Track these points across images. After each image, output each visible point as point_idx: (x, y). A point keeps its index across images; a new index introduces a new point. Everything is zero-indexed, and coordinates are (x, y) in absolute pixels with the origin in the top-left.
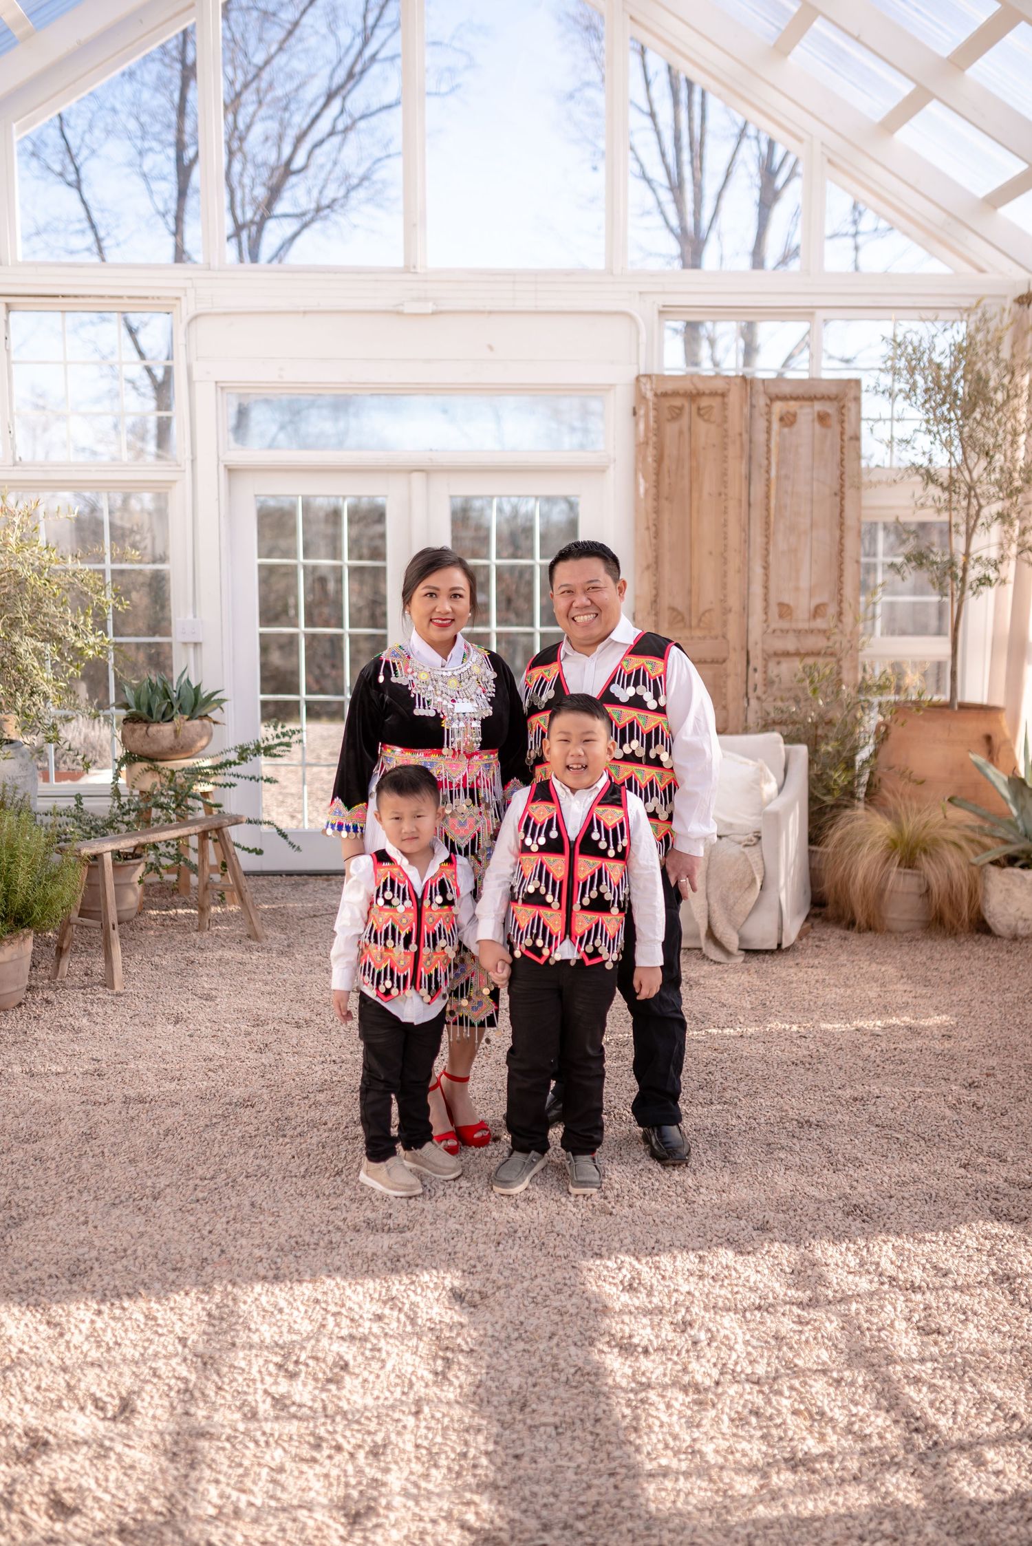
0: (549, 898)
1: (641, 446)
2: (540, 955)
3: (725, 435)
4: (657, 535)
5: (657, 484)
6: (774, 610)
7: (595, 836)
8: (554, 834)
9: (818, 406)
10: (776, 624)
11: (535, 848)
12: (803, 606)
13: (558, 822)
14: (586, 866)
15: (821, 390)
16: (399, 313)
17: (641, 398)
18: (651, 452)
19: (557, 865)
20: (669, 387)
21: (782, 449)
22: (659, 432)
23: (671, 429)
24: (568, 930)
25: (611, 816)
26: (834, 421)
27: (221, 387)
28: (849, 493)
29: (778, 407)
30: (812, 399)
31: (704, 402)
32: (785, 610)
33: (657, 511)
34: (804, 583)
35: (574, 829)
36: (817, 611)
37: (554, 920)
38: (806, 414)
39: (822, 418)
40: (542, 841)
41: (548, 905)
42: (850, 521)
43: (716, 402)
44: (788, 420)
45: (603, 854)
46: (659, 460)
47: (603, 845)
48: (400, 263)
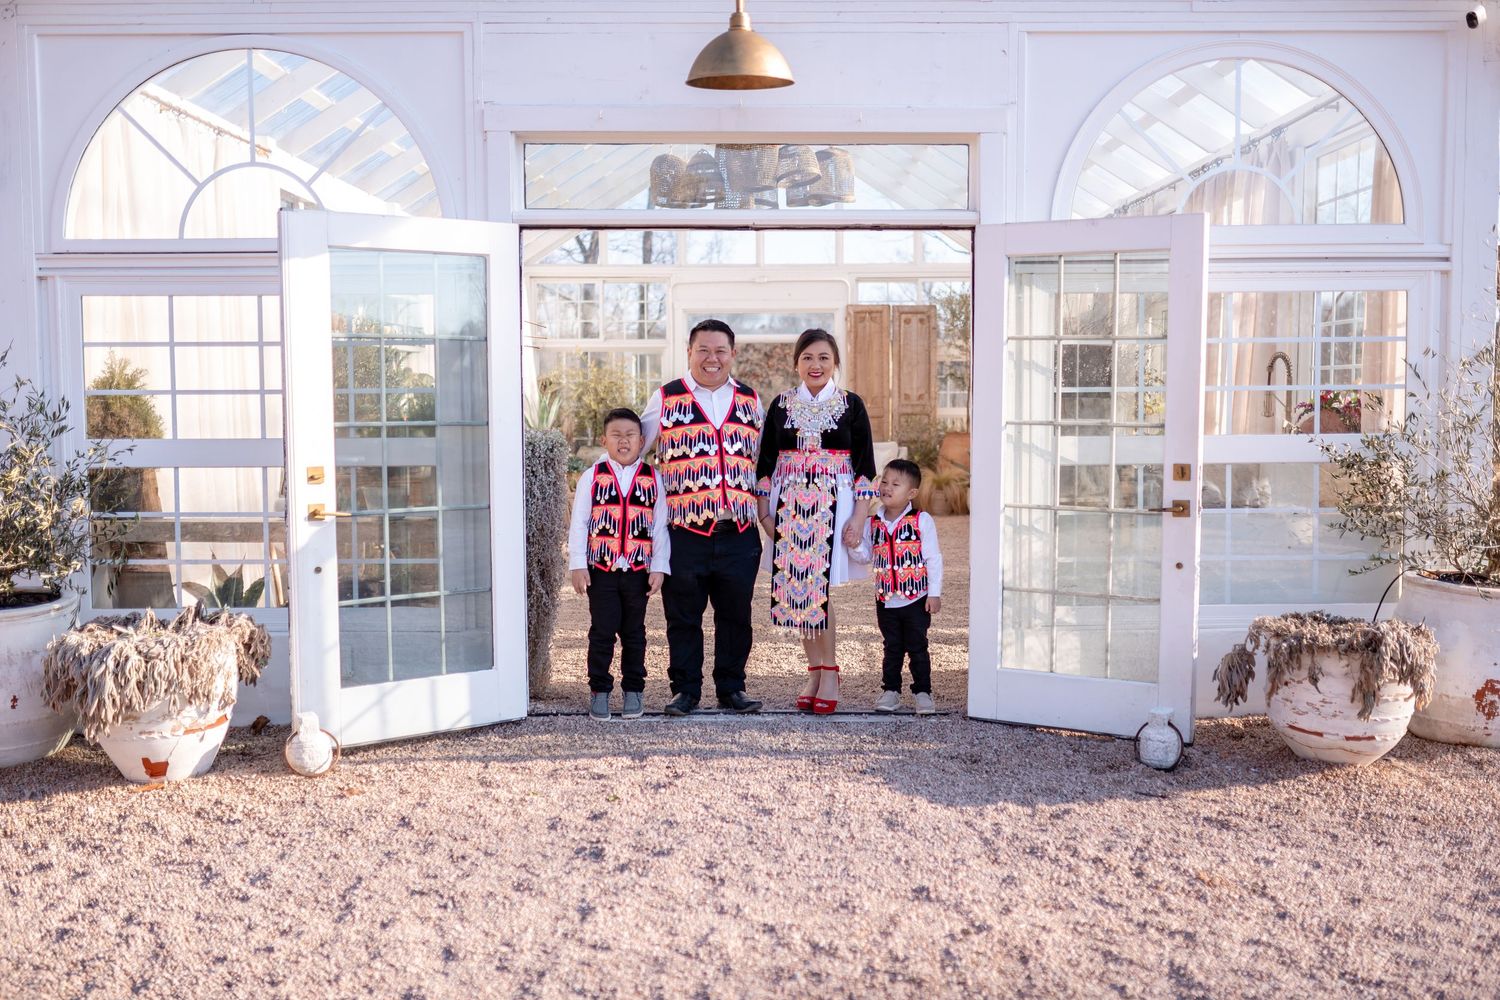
0: (611, 532)
1: (849, 333)
2: (606, 566)
3: (882, 327)
4: (855, 367)
5: (855, 347)
6: (903, 397)
7: (638, 493)
8: (614, 493)
9: (919, 316)
10: (904, 402)
11: (602, 502)
12: (914, 394)
13: (615, 485)
14: (633, 512)
15: (920, 310)
16: (753, 282)
17: (849, 314)
18: (852, 335)
19: (616, 512)
20: (859, 309)
21: (905, 333)
22: (856, 327)
23: (861, 326)
24: (623, 550)
25: (645, 482)
26: (926, 322)
27: (685, 311)
28: (933, 350)
29: (904, 317)
30: (917, 313)
31: (874, 315)
32: (907, 397)
33: (855, 358)
34: (915, 386)
35: (625, 490)
36: (920, 397)
37: (614, 544)
38: (915, 319)
39: (921, 321)
40: (607, 497)
41: (612, 536)
42: (933, 361)
43: (878, 315)
44: (907, 322)
45: (642, 504)
46: (856, 337)
47: (642, 499)
48: (754, 262)
